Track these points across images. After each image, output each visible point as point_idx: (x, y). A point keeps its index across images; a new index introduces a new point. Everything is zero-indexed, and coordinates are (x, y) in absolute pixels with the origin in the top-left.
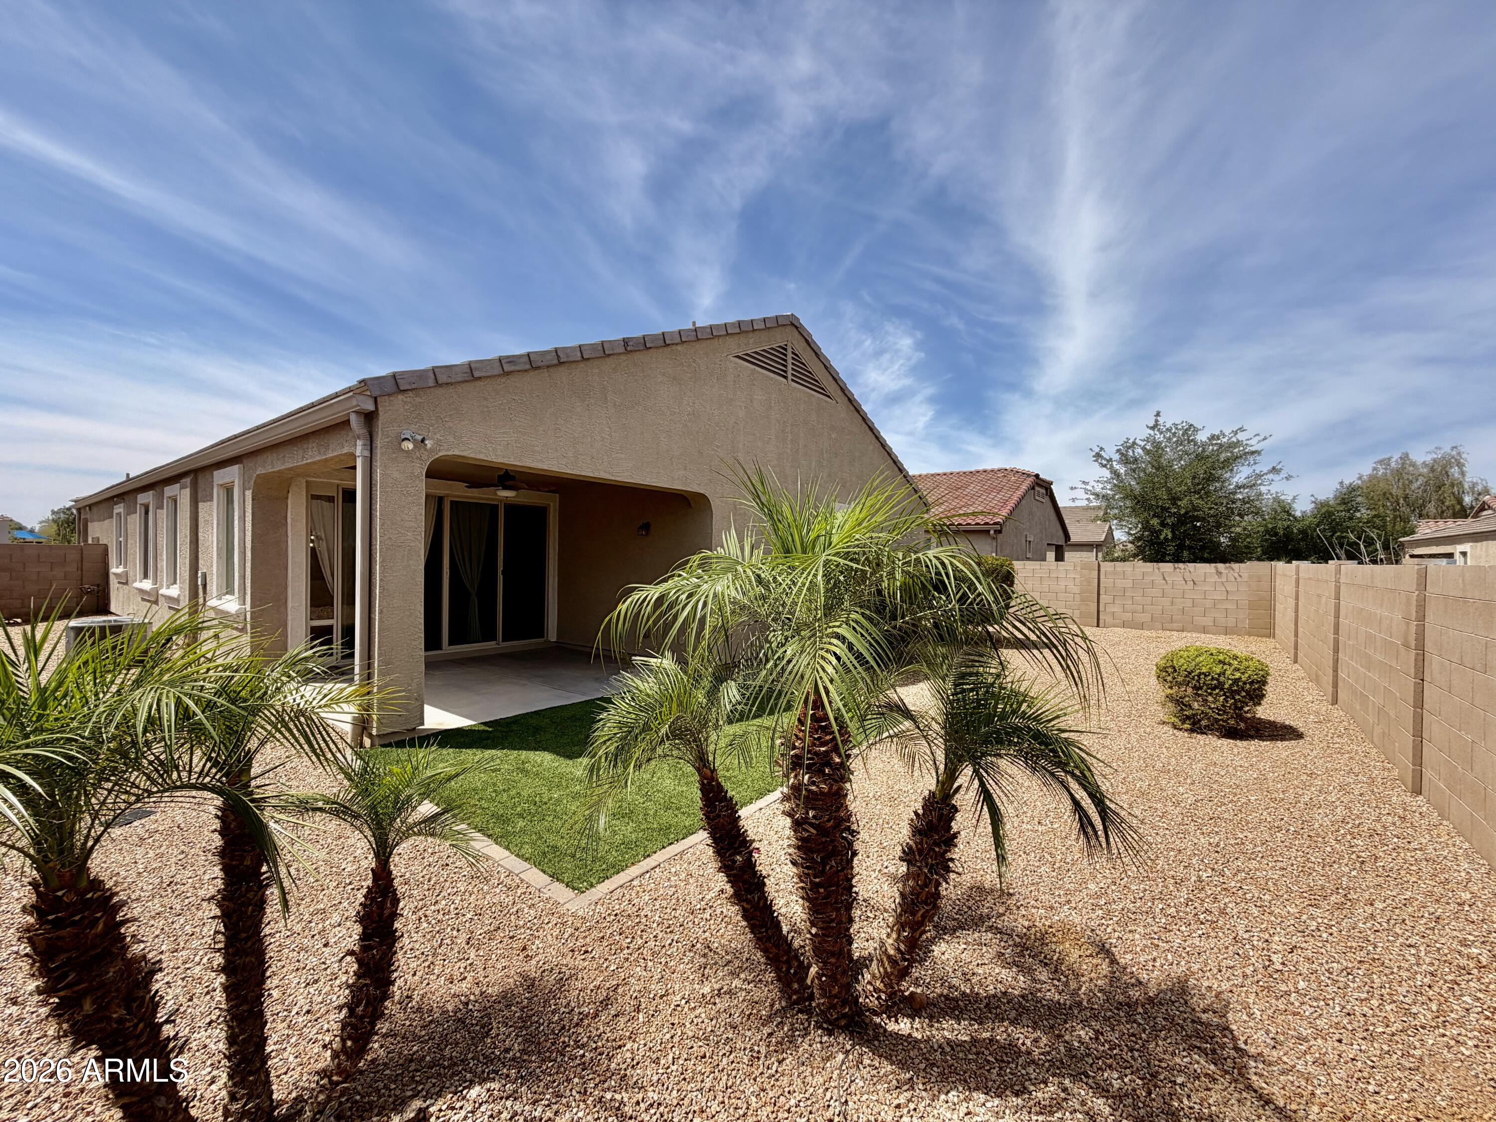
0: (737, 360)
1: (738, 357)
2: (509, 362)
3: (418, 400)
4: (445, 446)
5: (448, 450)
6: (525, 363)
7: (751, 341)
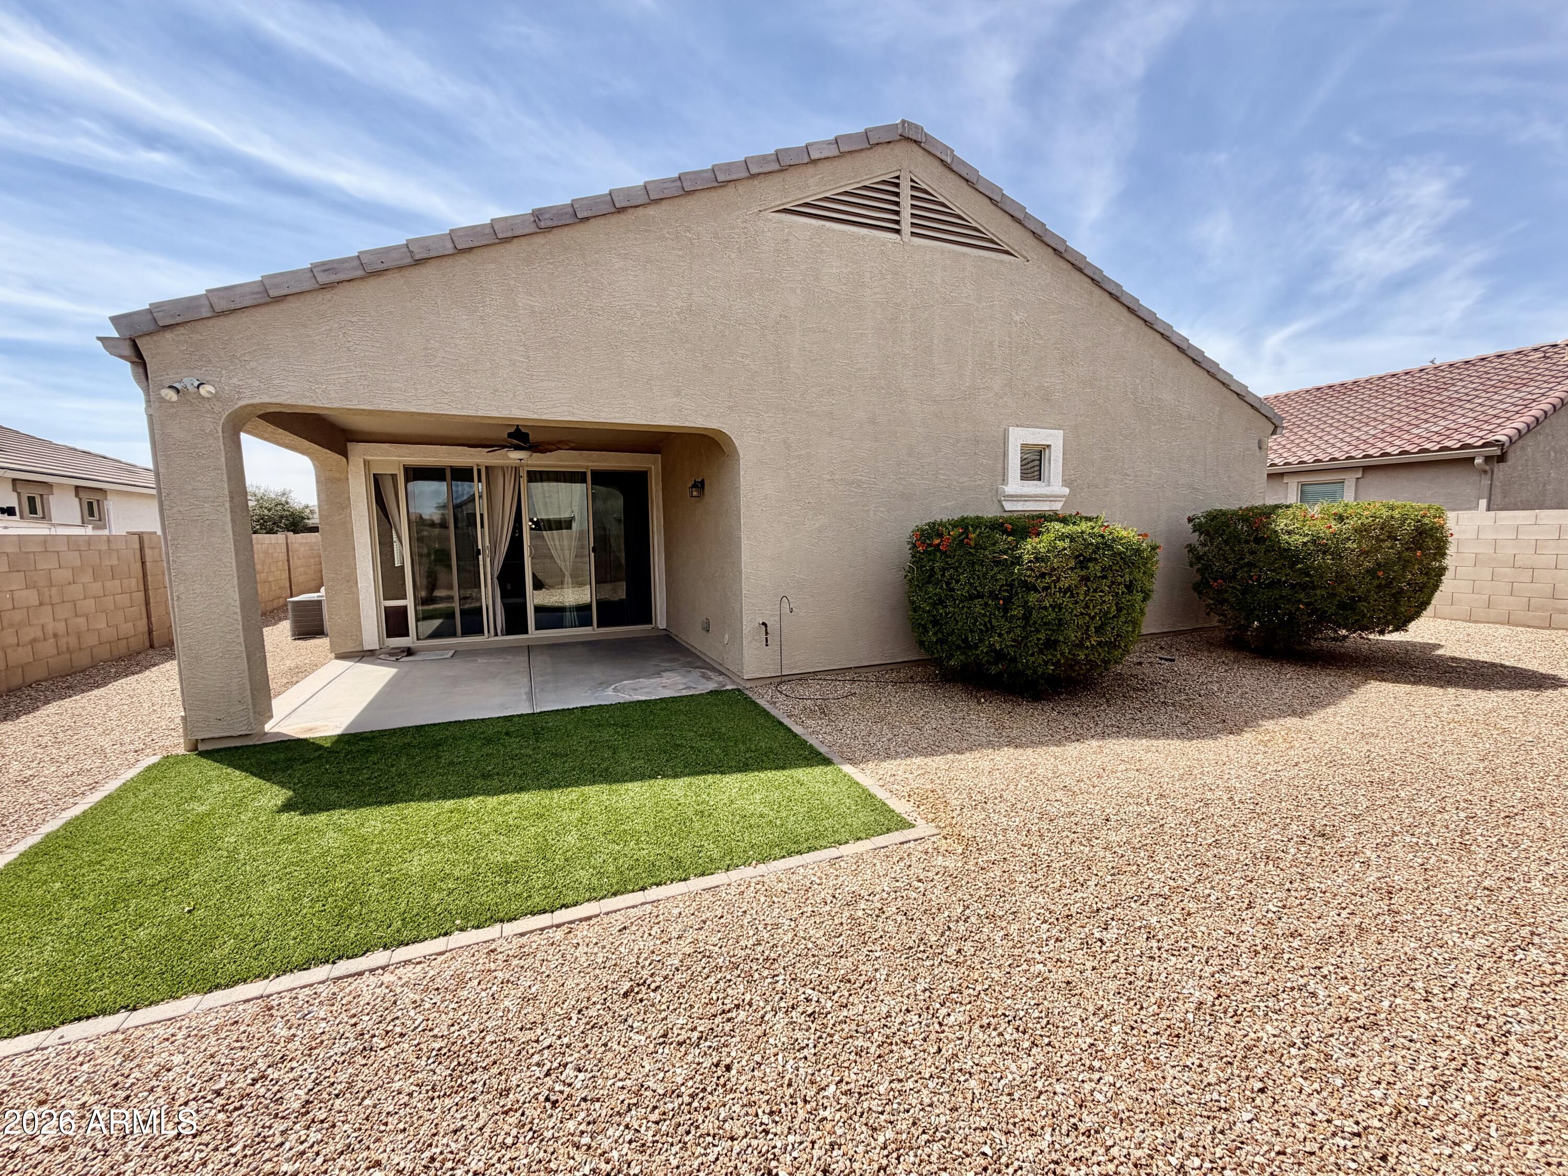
0: (783, 216)
1: (786, 211)
2: (324, 271)
3: (196, 337)
4: (248, 393)
5: (252, 397)
6: (354, 268)
7: (811, 182)
